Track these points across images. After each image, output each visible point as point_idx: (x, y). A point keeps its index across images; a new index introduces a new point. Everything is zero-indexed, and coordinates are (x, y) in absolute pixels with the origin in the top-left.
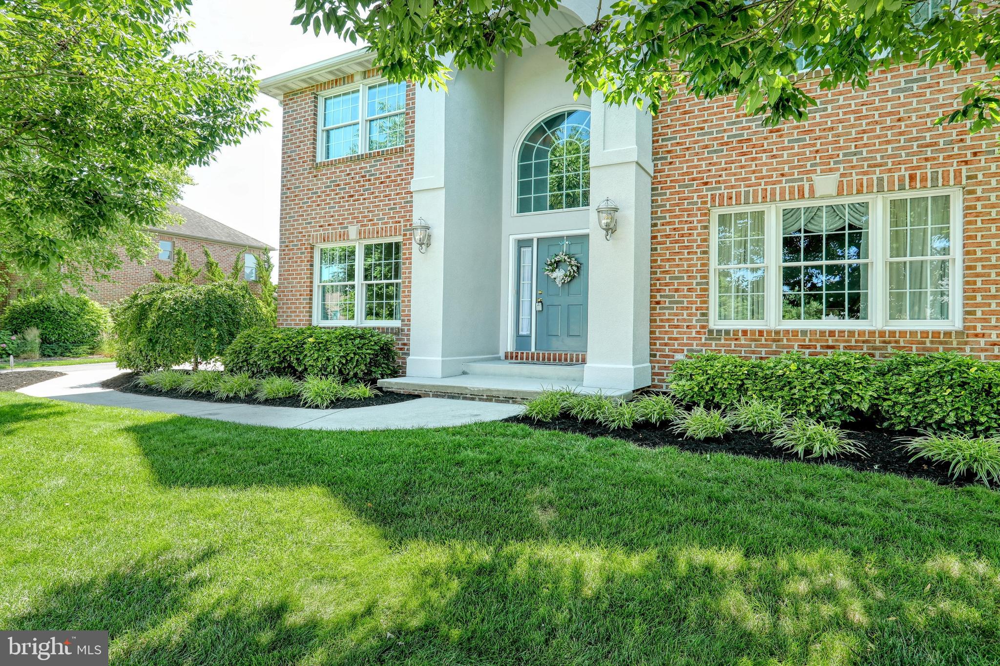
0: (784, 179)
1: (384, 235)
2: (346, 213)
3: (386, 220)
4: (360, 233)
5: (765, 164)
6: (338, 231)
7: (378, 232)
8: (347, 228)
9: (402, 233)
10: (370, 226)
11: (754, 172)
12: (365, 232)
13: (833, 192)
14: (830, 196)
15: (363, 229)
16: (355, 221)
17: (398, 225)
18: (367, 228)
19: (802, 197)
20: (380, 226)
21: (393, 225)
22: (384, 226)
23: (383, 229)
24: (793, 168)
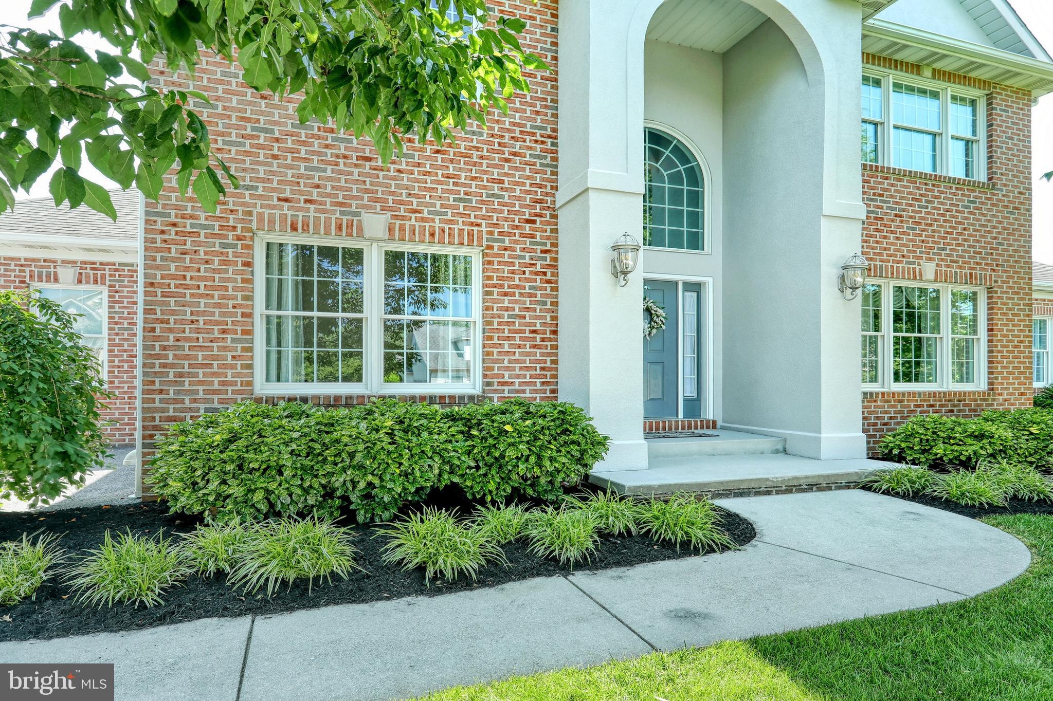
0: (905, 260)
1: (446, 241)
2: (355, 187)
3: (449, 217)
4: (391, 230)
5: (892, 244)
6: (333, 217)
7: (432, 235)
8: (358, 214)
9: (485, 243)
10: (413, 222)
11: (885, 249)
12: (402, 229)
13: (932, 277)
14: (930, 282)
15: (398, 222)
16: (378, 205)
17: (476, 229)
18: (408, 223)
19: (915, 278)
20: (437, 224)
21: (466, 228)
22: (447, 227)
23: (443, 231)
24: (909, 251)
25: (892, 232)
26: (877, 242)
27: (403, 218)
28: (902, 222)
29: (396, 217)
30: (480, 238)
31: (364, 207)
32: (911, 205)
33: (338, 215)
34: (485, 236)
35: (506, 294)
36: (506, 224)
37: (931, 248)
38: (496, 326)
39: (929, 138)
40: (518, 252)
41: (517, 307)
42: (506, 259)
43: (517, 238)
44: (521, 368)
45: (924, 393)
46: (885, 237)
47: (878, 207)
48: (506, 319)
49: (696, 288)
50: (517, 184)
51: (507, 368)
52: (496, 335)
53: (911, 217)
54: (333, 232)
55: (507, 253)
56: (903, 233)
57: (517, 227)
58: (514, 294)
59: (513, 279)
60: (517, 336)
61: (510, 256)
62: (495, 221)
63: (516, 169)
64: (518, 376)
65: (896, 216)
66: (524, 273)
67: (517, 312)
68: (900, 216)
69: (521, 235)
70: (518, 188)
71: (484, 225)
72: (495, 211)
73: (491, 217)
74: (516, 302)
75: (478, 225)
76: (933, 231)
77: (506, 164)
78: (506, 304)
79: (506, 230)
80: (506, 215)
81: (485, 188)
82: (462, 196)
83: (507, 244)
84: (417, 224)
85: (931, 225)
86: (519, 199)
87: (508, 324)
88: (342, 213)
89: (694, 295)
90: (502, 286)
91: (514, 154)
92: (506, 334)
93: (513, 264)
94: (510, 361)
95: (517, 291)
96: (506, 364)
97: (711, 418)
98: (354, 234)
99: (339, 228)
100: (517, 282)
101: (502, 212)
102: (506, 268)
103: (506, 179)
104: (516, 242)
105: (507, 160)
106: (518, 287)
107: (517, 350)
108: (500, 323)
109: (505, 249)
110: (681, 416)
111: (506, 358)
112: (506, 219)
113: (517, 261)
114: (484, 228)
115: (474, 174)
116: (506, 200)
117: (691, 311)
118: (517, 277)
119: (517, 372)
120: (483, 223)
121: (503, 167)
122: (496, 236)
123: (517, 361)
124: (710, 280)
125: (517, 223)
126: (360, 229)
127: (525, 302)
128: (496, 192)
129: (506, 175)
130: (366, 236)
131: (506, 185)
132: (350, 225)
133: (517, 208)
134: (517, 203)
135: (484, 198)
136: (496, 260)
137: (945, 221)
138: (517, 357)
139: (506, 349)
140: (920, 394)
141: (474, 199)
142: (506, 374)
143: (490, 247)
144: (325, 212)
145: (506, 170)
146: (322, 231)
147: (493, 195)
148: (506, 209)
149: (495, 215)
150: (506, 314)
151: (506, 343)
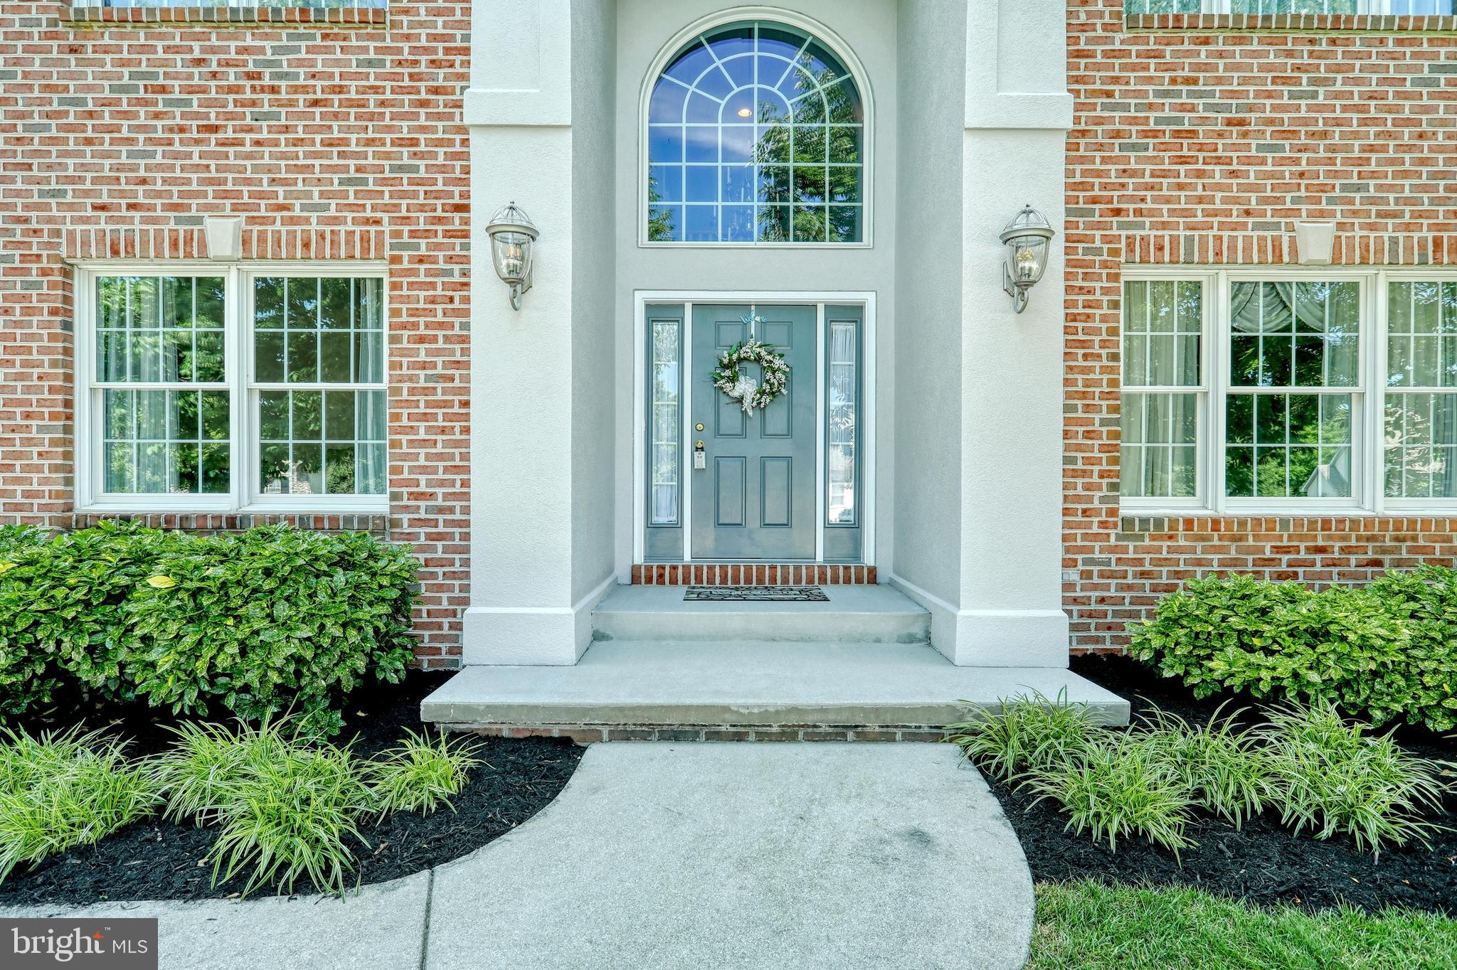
0: (1250, 220)
2: (194, 176)
3: (333, 212)
4: (246, 242)
5: (1219, 187)
6: (167, 229)
7: (306, 245)
8: (199, 220)
9: (387, 253)
10: (278, 227)
11: (1200, 200)
12: (262, 238)
13: (1326, 256)
14: (1321, 265)
15: (256, 228)
16: (228, 203)
17: (373, 229)
18: (270, 228)
19: (1278, 259)
20: (314, 227)
21: (358, 229)
22: (328, 229)
23: (323, 238)
24: (1264, 201)
25: (1218, 161)
26: (1181, 187)
27: (264, 221)
28: (1245, 135)
29: (252, 220)
30: (380, 244)
31: (207, 208)
32: (1270, 95)
33: (172, 225)
34: (387, 240)
35: (422, 339)
36: (422, 216)
37: (1322, 188)
38: (405, 395)
40: (442, 265)
41: (439, 360)
42: (422, 278)
43: (440, 239)
44: (446, 469)
45: (1299, 520)
46: (1200, 174)
47: (1183, 108)
48: (422, 384)
49: (853, 314)
50: (440, 143)
51: (424, 470)
52: (405, 412)
53: (1271, 122)
55: (422, 267)
56: (1249, 161)
57: (440, 220)
58: (434, 339)
59: (433, 312)
60: (440, 412)
61: (428, 273)
62: (404, 213)
64: (442, 483)
65: (1229, 122)
66: (451, 300)
67: (439, 371)
68: (1241, 122)
69: (448, 234)
70: (441, 151)
71: (385, 221)
72: (404, 195)
73: (397, 207)
74: (438, 353)
75: (377, 222)
76: (1332, 149)
77: (422, 111)
78: (422, 357)
79: (422, 227)
80: (421, 201)
82: (353, 174)
83: (423, 251)
84: (284, 229)
85: (1324, 135)
87: (425, 392)
88: (179, 221)
89: (852, 327)
90: (415, 326)
92: (422, 410)
93: (433, 286)
94: (428, 457)
95: (440, 333)
96: (422, 461)
98: (195, 253)
99: (174, 245)
100: (440, 318)
101: (415, 195)
102: (422, 294)
103: (422, 137)
104: (438, 247)
105: (423, 104)
106: (441, 325)
107: (440, 438)
108: (412, 391)
109: (421, 261)
112: (422, 208)
113: (439, 280)
114: (386, 228)
115: (370, 135)
116: (422, 173)
117: (843, 361)
118: (439, 308)
119: (441, 476)
120: (385, 217)
121: (416, 116)
122: (406, 239)
123: (440, 457)
124: (872, 296)
125: (439, 213)
126: (203, 245)
127: (453, 353)
128: (406, 161)
129: (423, 129)
130: (211, 255)
131: (422, 148)
132: (189, 240)
133: (440, 186)
134: (440, 177)
135: (387, 174)
136: (405, 280)
137: (1363, 122)
138: (439, 449)
139: (422, 435)
140: (1287, 522)
141: (371, 177)
142: (423, 479)
143: (395, 260)
144: (155, 221)
145: (422, 121)
146: (152, 254)
147: (401, 168)
148: (422, 189)
149: (404, 202)
150: (422, 373)
151: (422, 426)
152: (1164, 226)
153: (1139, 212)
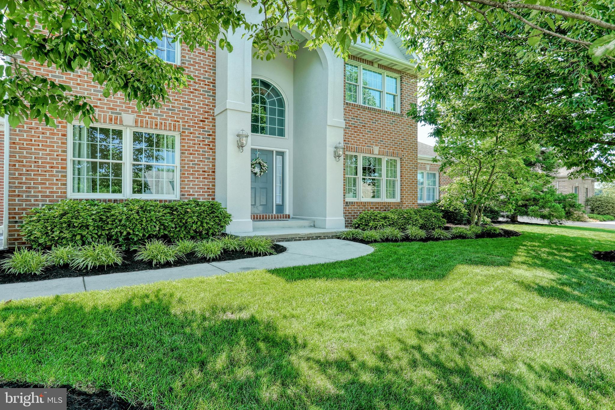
0: (366, 145)
1: (163, 128)
2: (118, 101)
3: (164, 117)
4: (136, 122)
5: (361, 138)
6: (108, 115)
7: (156, 125)
8: (120, 114)
9: (181, 130)
10: (147, 119)
11: (358, 140)
12: (142, 122)
13: (378, 153)
14: (377, 155)
15: (140, 119)
16: (130, 110)
17: (177, 123)
18: (144, 119)
19: (370, 153)
20: (159, 120)
21: (173, 123)
22: (163, 122)
23: (162, 124)
24: (368, 141)
25: (361, 133)
26: (355, 137)
27: (142, 117)
28: (365, 129)
29: (139, 116)
30: (179, 128)
31: (123, 110)
32: (369, 122)
33: (110, 114)
34: (181, 127)
35: (191, 154)
36: (191, 122)
37: (377, 140)
38: (186, 168)
39: (378, 93)
40: (197, 135)
41: (196, 160)
42: (191, 138)
43: (197, 128)
44: (198, 188)
45: (374, 202)
46: (358, 135)
47: (355, 122)
48: (191, 165)
49: (281, 154)
50: (196, 103)
51: (191, 188)
52: (186, 173)
53: (369, 127)
54: (108, 122)
55: (192, 135)
56: (366, 134)
57: (196, 123)
58: (195, 154)
59: (194, 147)
60: (196, 173)
61: (193, 137)
62: (186, 120)
63: (196, 96)
64: (197, 192)
65: (363, 126)
66: (200, 144)
67: (196, 162)
68: (364, 126)
69: (198, 127)
70: (197, 106)
71: (181, 121)
72: (186, 115)
73: (184, 118)
74: (196, 158)
75: (178, 122)
76: (378, 133)
77: (192, 94)
78: (191, 158)
79: (191, 124)
80: (191, 117)
81: (181, 104)
82: (171, 107)
83: (192, 131)
84: (149, 120)
85: (377, 131)
86: (197, 110)
87: (192, 168)
88: (112, 113)
89: (281, 157)
90: (189, 150)
91: (195, 90)
92: (191, 172)
93: (194, 140)
94: (193, 185)
95: (196, 153)
96: (191, 186)
97: (288, 214)
98: (118, 123)
99: (111, 120)
100: (196, 149)
101: (189, 116)
102: (191, 142)
103: (191, 101)
104: (196, 130)
105: (192, 92)
106: (197, 151)
107: (196, 180)
108: (188, 167)
109: (191, 134)
110: (274, 213)
111: (191, 183)
112: (191, 120)
113: (196, 139)
114: (181, 123)
115: (176, 98)
116: (191, 110)
117: (279, 165)
118: (196, 146)
119: (196, 190)
121: (190, 95)
122: (187, 127)
123: (196, 185)
124: (288, 151)
125: (196, 121)
126: (121, 121)
127: (200, 158)
128: (187, 107)
129: (192, 99)
130: (124, 124)
131: (191, 104)
132: (116, 119)
133: (196, 115)
134: (197, 112)
135: (181, 109)
136: (186, 138)
137: (383, 129)
138: (196, 183)
139: (191, 179)
140: (372, 203)
141: (176, 109)
142: (191, 190)
143: (183, 132)
144: (103, 112)
145: (191, 97)
146: (102, 121)
147: (185, 108)
148: (191, 115)
149: (186, 117)
150: (191, 163)
151: (191, 177)
152: (353, 144)
153: (348, 141)
